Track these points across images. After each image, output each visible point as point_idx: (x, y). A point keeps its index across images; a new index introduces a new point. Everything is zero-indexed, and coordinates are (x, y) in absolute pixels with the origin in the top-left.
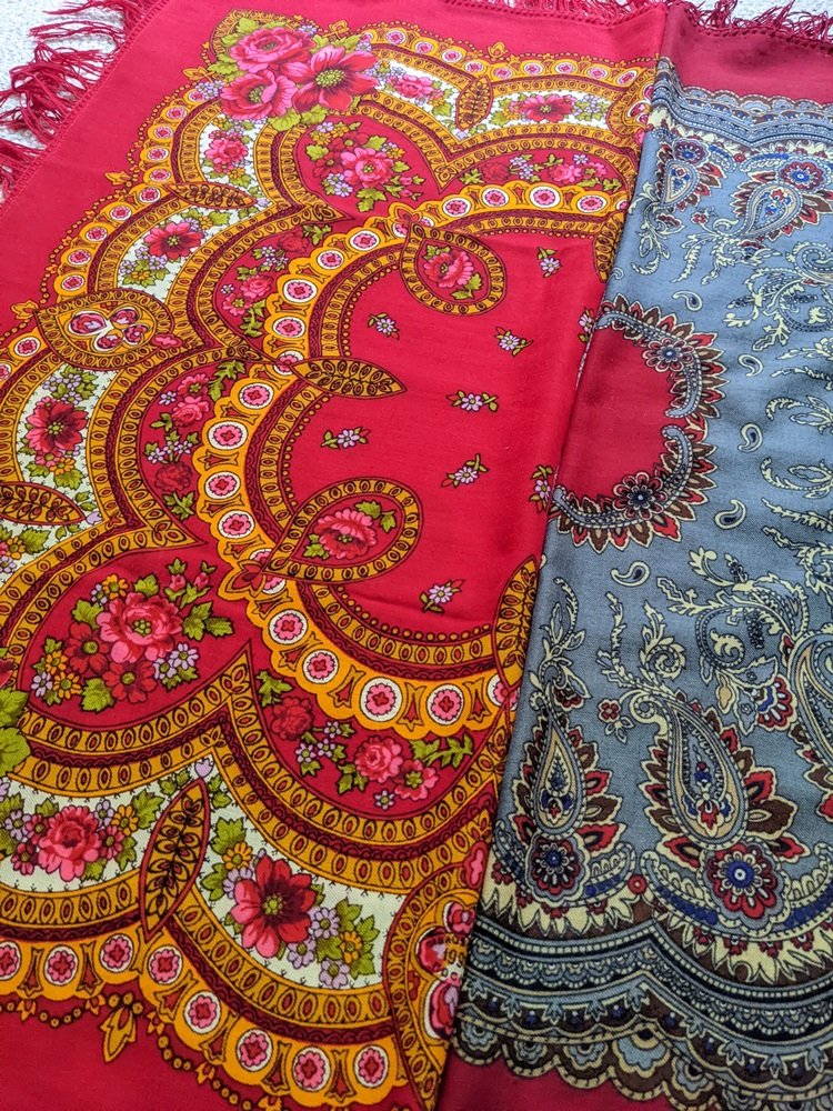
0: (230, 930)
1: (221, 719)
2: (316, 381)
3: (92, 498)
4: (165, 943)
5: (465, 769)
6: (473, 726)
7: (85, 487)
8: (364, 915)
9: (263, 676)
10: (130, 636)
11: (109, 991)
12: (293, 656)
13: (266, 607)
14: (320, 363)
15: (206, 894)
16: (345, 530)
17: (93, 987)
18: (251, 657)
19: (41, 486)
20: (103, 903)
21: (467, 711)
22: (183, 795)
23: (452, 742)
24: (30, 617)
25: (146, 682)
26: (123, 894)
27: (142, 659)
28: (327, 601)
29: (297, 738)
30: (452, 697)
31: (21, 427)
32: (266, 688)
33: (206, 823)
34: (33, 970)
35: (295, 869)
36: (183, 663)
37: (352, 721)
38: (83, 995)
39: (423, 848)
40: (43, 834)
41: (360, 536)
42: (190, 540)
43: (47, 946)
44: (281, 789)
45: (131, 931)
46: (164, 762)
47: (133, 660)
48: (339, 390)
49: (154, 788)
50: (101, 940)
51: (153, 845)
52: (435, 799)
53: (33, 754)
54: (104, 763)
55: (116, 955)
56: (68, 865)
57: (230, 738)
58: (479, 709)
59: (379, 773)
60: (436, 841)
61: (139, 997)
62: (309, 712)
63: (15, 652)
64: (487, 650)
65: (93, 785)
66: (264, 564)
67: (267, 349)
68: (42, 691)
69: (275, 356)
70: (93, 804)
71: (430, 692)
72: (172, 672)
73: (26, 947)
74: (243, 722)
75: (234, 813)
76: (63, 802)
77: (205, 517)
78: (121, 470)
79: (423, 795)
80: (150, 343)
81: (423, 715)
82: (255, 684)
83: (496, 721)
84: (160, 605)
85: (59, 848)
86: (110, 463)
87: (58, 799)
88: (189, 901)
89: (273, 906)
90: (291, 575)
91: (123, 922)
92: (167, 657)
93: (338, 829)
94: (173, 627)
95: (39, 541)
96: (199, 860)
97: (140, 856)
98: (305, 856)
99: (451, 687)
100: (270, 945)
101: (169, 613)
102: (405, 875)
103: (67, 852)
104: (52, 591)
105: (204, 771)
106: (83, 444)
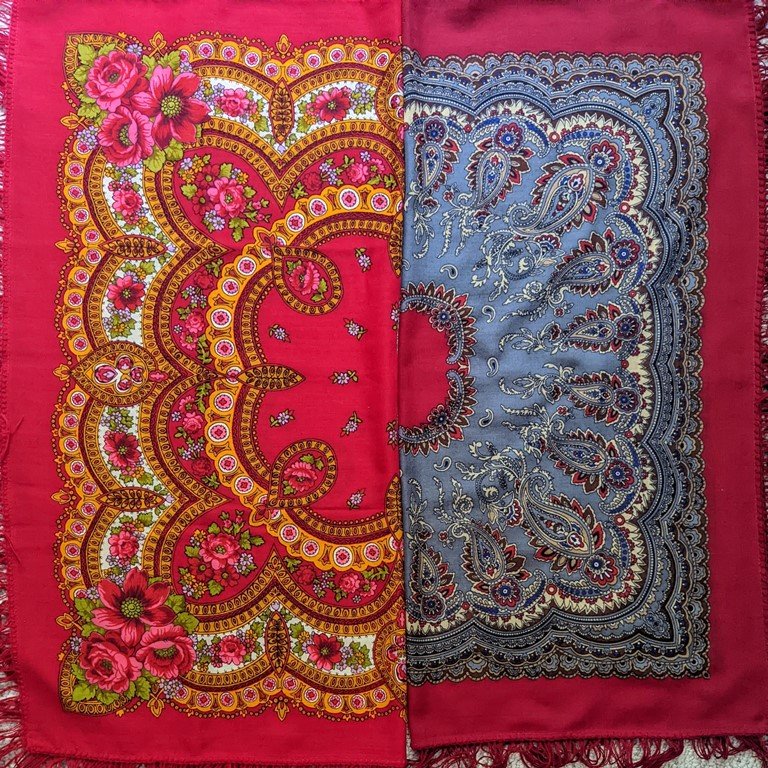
0: (311, 664)
1: (275, 583)
2: (253, 384)
3: (163, 488)
4: (287, 676)
5: (388, 580)
6: (386, 561)
7: (157, 482)
8: (362, 645)
9: (286, 559)
10: (217, 555)
11: (272, 698)
12: (297, 546)
13: (275, 525)
14: (251, 371)
15: (296, 654)
16: (299, 474)
17: (265, 698)
18: (277, 552)
19: (132, 488)
20: (256, 669)
21: (382, 555)
22: (271, 620)
23: (379, 569)
24: (164, 559)
25: (234, 576)
26: (263, 664)
27: (227, 565)
28: (303, 516)
29: (311, 583)
30: (374, 549)
31: (104, 454)
32: (290, 564)
33: (285, 628)
34: (240, 699)
35: (329, 636)
36: (247, 562)
37: (333, 569)
38: (263, 702)
39: (378, 615)
40: (219, 650)
41: (308, 476)
42: (224, 500)
43: (241, 690)
44: (312, 606)
45: (272, 675)
46: (257, 608)
47: (223, 566)
48: (268, 387)
49: (258, 619)
50: (261, 682)
51: (267, 642)
52: (378, 594)
53: (200, 621)
54: (232, 615)
55: (270, 685)
56: (235, 659)
57: (283, 591)
58: (388, 554)
59: (352, 589)
60: (383, 611)
61: (285, 697)
62: (313, 570)
63: (166, 577)
64: (385, 526)
65: (231, 625)
66: (266, 504)
67: (219, 369)
68: (190, 594)
69: (224, 372)
70: (234, 633)
71: (364, 548)
72: (244, 568)
73: (233, 693)
74: (286, 582)
75: (295, 621)
76: (221, 636)
77: (226, 484)
78: (171, 468)
79: (373, 593)
80: (149, 380)
81: (364, 559)
82: (284, 564)
83: (396, 558)
84: (225, 537)
85: (228, 654)
86: (162, 464)
87: (218, 635)
88: (290, 659)
89: (325, 651)
90: (282, 506)
91: (268, 673)
92: (239, 561)
93: (341, 616)
94: (235, 547)
95: (149, 519)
96: (289, 643)
97: (264, 648)
98: (331, 629)
99: (373, 544)
100: (329, 666)
101: (230, 540)
102: (373, 626)
103: (233, 654)
104: (169, 544)
105: (277, 607)
106: (142, 456)
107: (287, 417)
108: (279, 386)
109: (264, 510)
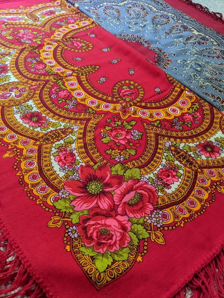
0: (209, 159)
1: (157, 135)
2: (80, 75)
3: (68, 124)
4: (206, 171)
5: (201, 106)
6: (193, 101)
7: (63, 124)
8: (220, 138)
9: (152, 123)
11: (211, 186)
12: (151, 116)
13: (135, 113)
15: (199, 158)
17: (208, 189)
18: (145, 123)
19: (51, 131)
20: (189, 177)
21: (189, 100)
22: (172, 151)
23: (193, 106)
25: (136, 142)
26: (189, 172)
28: (143, 104)
29: (172, 127)
30: (183, 101)
32: (156, 124)
33: (181, 150)
35: (203, 142)
36: (136, 134)
37: (175, 117)
38: (209, 192)
39: (212, 122)
40: (162, 180)
41: (131, 92)
42: (103, 115)
44: (183, 135)
45: (199, 175)
46: (160, 149)
47: (127, 141)
49: (165, 154)
50: (197, 182)
51: (180, 161)
52: (203, 115)
54: (152, 159)
55: (203, 181)
56: (174, 179)
57: (164, 136)
58: (190, 98)
59: (190, 120)
60: (213, 118)
61: (216, 182)
62: (168, 121)
64: (179, 90)
65: (156, 165)
66: (123, 108)
67: (62, 75)
68: (122, 159)
69: (65, 75)
70: (161, 167)
71: (179, 103)
72: (137, 136)
74: (161, 132)
75: (182, 145)
76: (156, 172)
77: (98, 110)
79: (200, 117)
81: (183, 107)
82: (154, 125)
83: (195, 96)
84: (116, 129)
85: (168, 179)
86: (61, 116)
87: (154, 172)
88: (199, 162)
89: (209, 149)
91: (196, 176)
92: (132, 135)
93: (198, 132)
94: (125, 130)
95: (71, 139)
96: (190, 156)
97: (181, 165)
98: (201, 139)
99: (181, 100)
100: (217, 154)
101: (120, 129)
102: (215, 128)
103: (170, 178)
105: (168, 144)
106: (47, 117)
107: (104, 79)
108: (92, 72)
109: (125, 110)
